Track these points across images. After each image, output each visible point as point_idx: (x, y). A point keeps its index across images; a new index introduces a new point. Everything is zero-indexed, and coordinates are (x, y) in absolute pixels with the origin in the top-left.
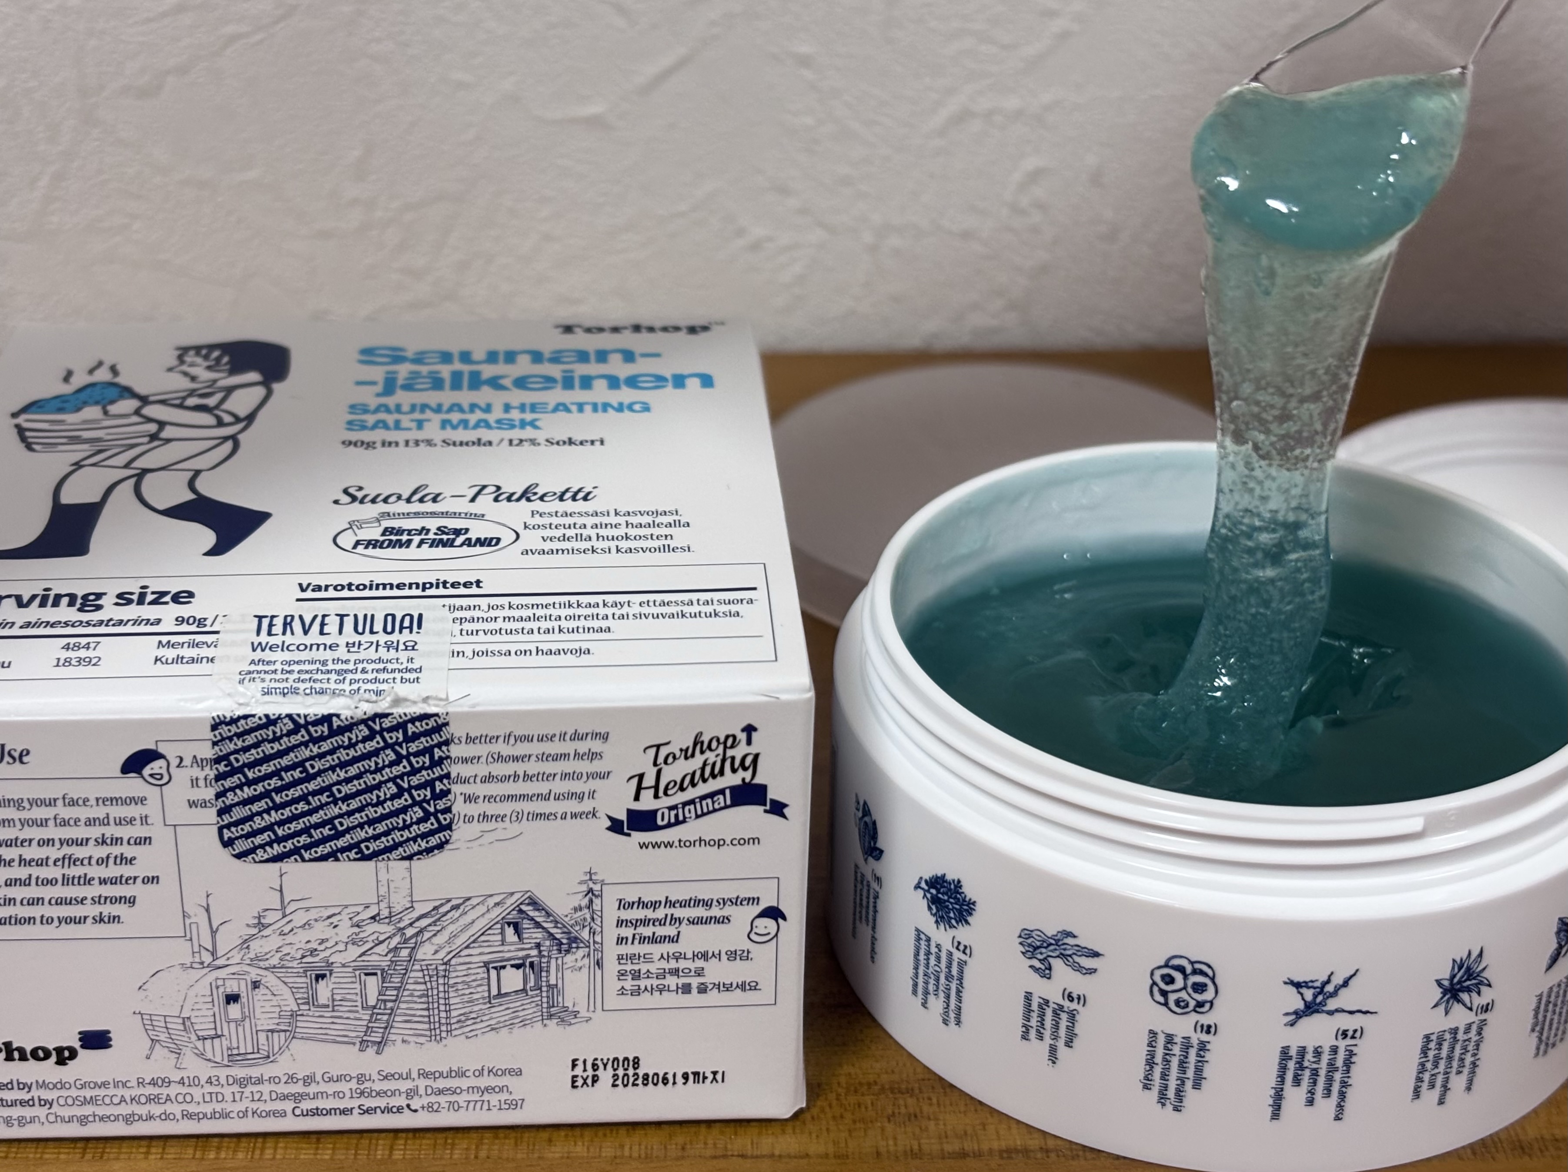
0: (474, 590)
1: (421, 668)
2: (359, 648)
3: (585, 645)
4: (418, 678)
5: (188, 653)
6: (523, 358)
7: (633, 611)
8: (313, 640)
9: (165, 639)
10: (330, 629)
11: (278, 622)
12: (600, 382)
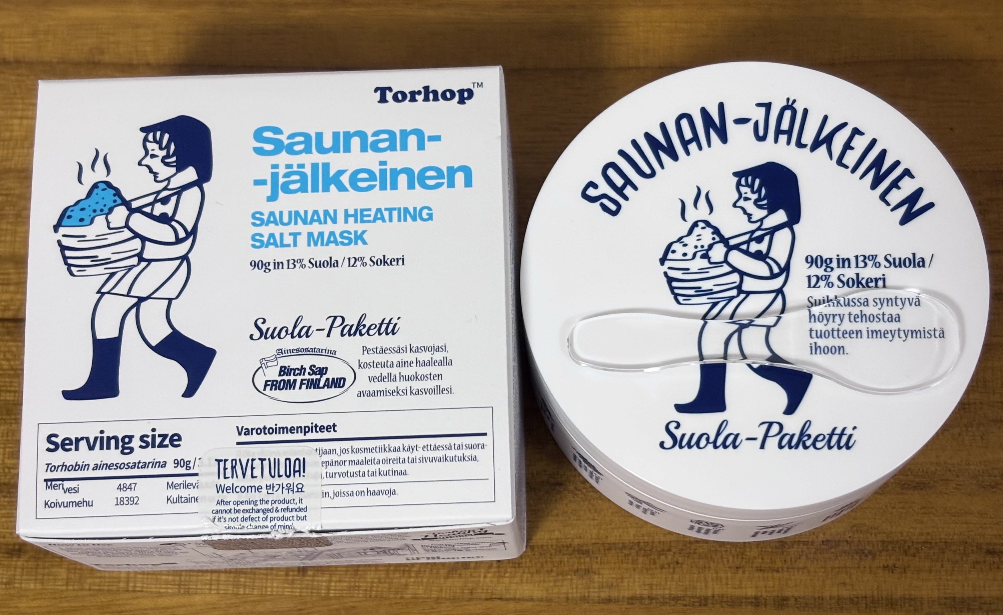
0: (332, 435)
1: (306, 508)
2: (273, 490)
3: (393, 487)
4: (305, 516)
5: (184, 493)
6: (356, 142)
7: (419, 454)
8: (248, 482)
9: (170, 480)
10: (257, 472)
11: (229, 465)
12: (403, 179)
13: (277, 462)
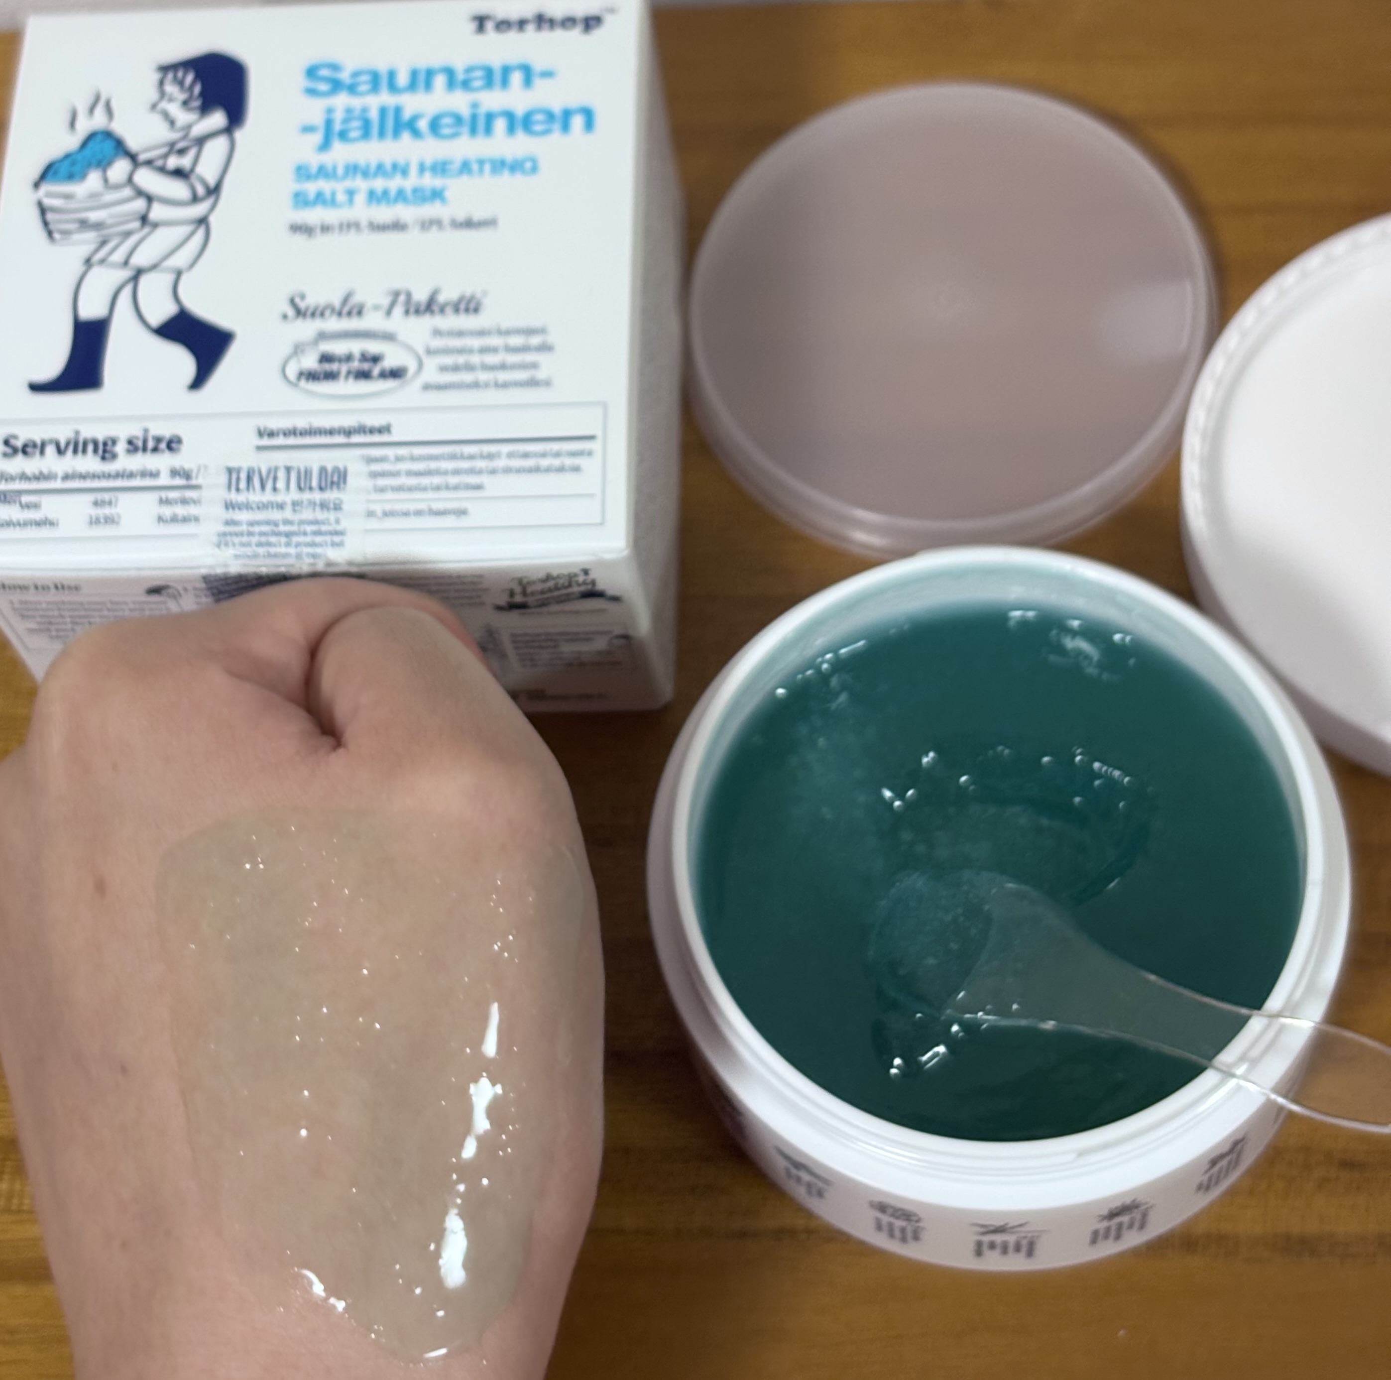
0: (385, 438)
1: (345, 530)
2: (301, 507)
3: (464, 505)
4: (343, 541)
5: (181, 511)
6: (440, 81)
7: (501, 463)
8: (268, 496)
9: (164, 494)
10: (281, 485)
11: (243, 476)
12: (500, 125)
13: (308, 473)
